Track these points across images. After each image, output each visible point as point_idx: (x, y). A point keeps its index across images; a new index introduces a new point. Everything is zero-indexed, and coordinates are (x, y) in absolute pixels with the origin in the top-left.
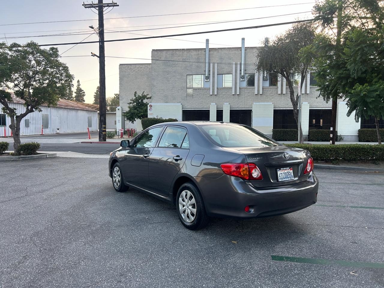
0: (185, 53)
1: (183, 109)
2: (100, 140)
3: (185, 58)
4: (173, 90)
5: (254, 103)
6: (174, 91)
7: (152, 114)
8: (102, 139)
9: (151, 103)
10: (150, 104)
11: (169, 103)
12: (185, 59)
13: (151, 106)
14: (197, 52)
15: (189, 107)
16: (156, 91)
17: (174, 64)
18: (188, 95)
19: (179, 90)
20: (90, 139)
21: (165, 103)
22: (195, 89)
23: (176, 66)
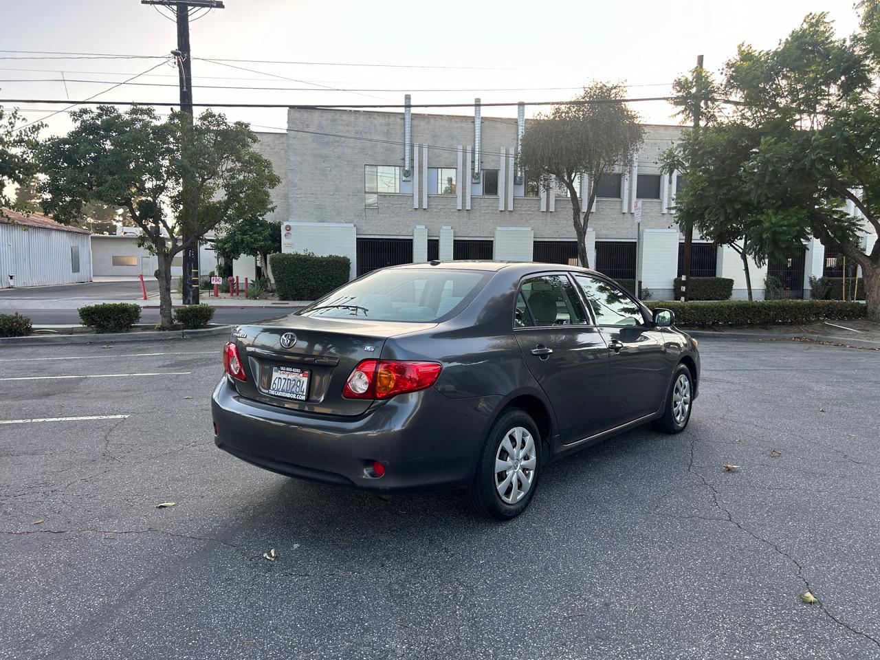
0: (362, 118)
1: (359, 237)
2: (186, 302)
3: (361, 129)
4: (337, 195)
5: (498, 228)
6: (337, 197)
7: (290, 245)
8: (191, 299)
9: (287, 220)
10: (285, 224)
11: (328, 222)
12: (361, 133)
13: (288, 228)
14: (387, 119)
15: (370, 232)
16: (300, 196)
17: (338, 141)
18: (367, 207)
19: (349, 195)
20: (146, 299)
21: (319, 222)
22: (383, 196)
23: (342, 146)
